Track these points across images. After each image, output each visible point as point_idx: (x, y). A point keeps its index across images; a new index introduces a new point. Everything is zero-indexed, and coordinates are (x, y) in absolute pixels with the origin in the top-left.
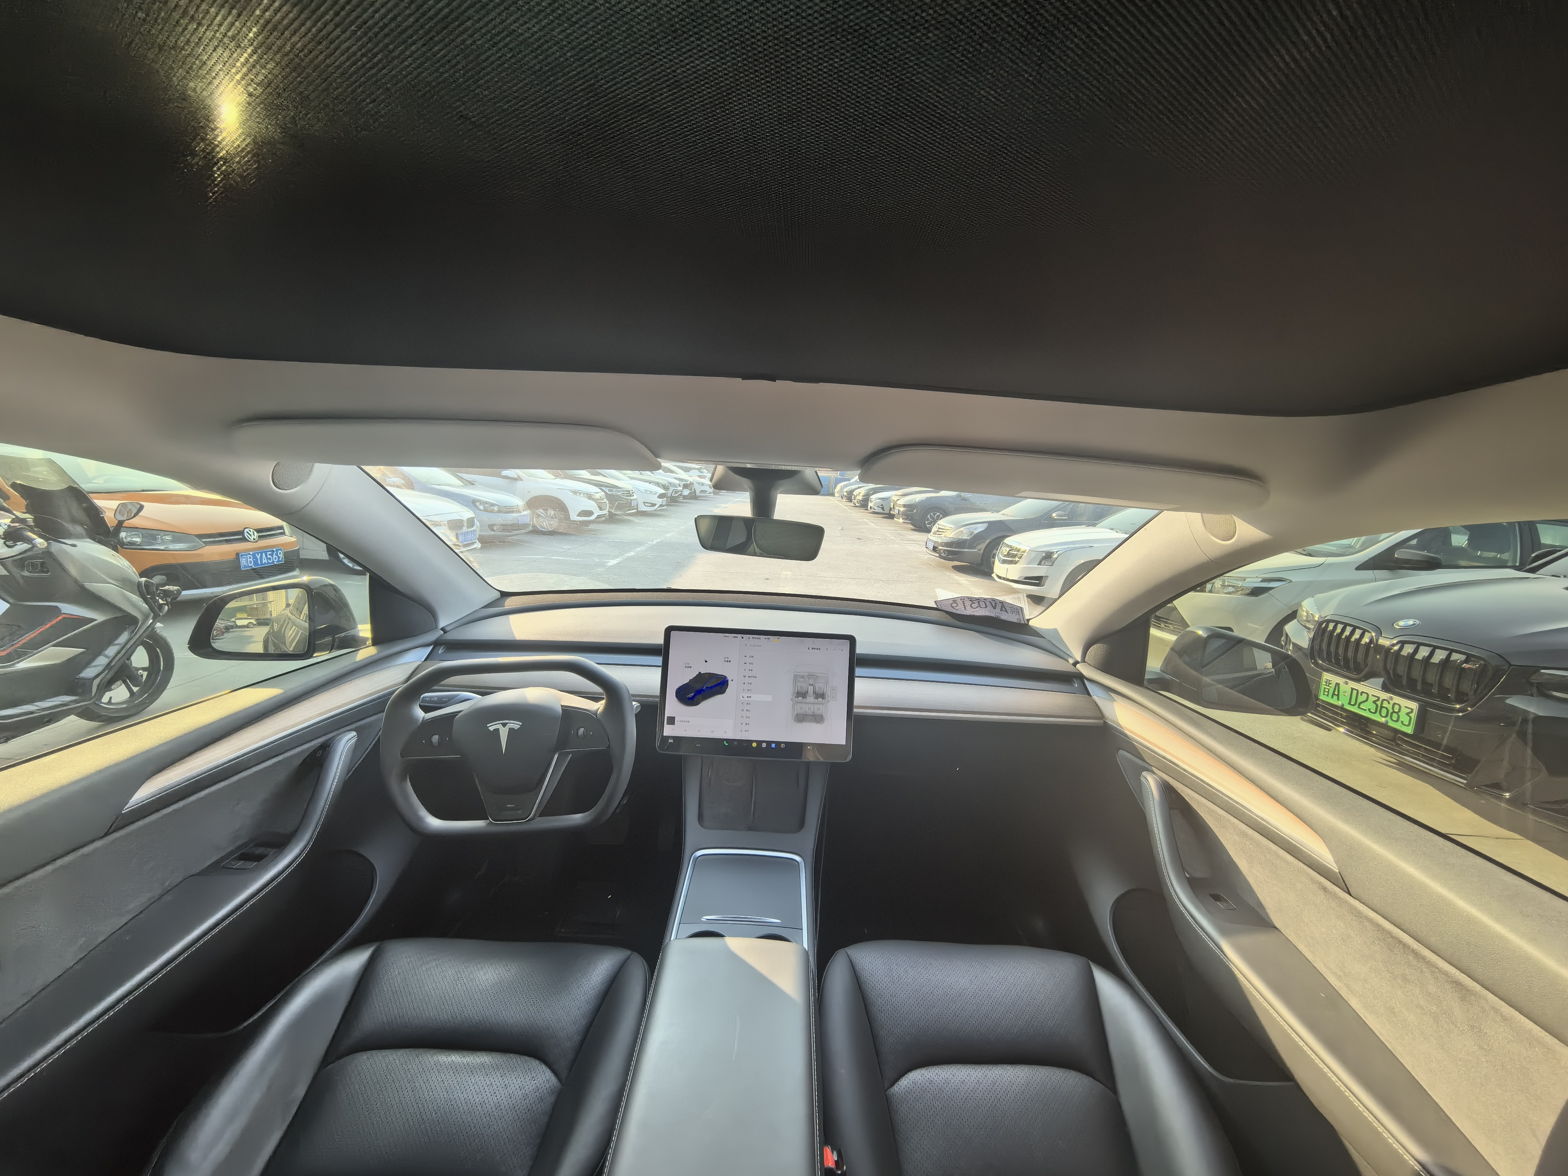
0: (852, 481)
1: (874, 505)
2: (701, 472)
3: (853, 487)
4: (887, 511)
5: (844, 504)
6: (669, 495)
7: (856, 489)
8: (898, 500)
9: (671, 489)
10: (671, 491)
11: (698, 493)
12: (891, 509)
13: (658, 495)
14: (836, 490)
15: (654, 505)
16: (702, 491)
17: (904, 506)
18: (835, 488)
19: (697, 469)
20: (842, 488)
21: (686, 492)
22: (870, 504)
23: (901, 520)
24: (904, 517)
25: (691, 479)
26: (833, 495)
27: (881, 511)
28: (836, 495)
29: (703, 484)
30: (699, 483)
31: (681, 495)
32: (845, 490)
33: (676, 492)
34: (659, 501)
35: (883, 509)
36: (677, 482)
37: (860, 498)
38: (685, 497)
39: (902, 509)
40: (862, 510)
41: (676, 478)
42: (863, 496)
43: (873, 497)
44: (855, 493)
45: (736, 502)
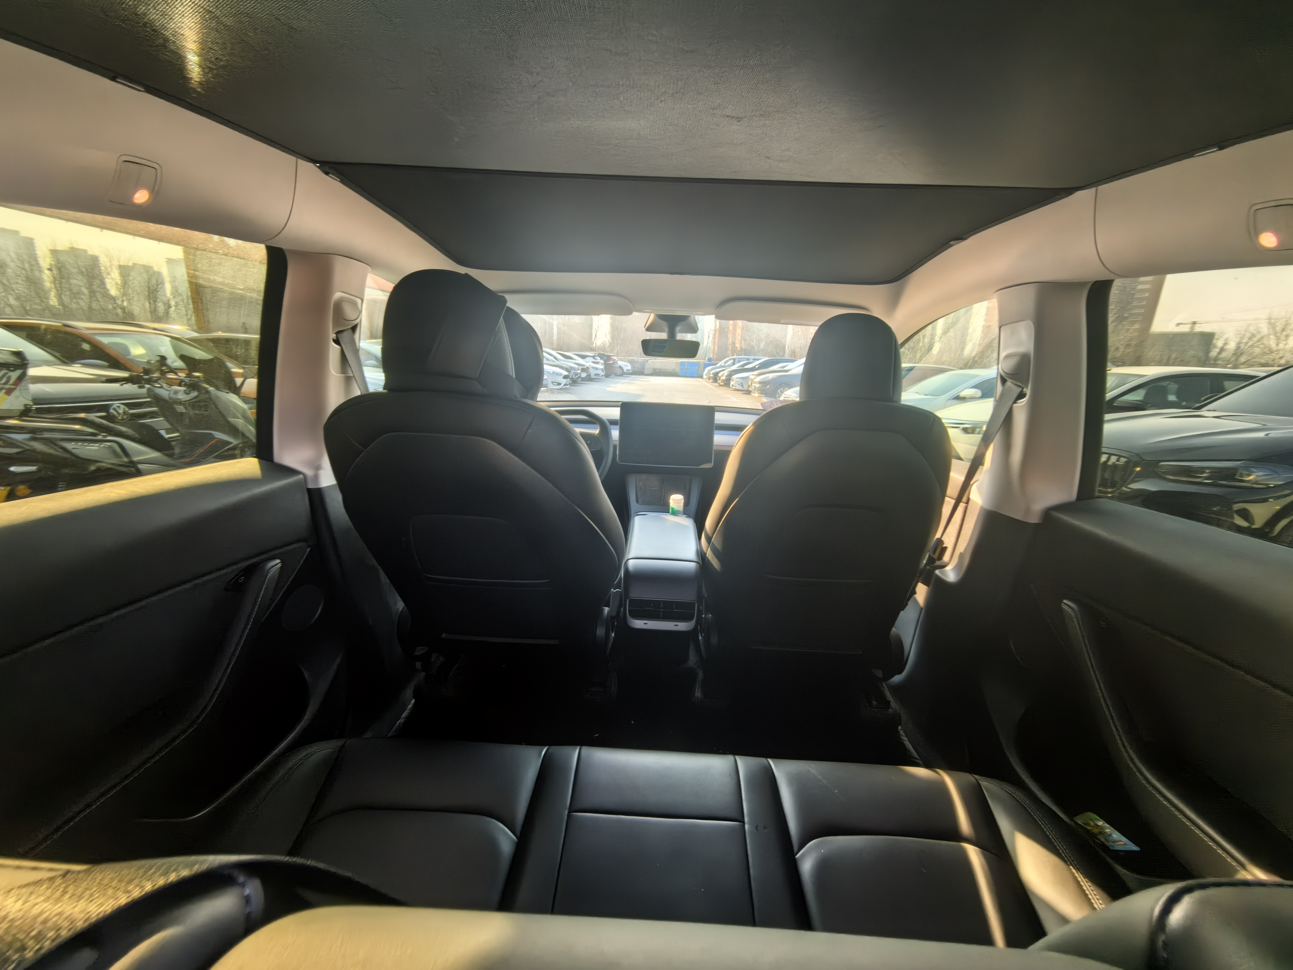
0: (718, 365)
1: (735, 383)
2: (595, 359)
3: (718, 370)
4: (745, 388)
5: (710, 385)
6: (571, 377)
7: (720, 371)
8: (754, 378)
9: (573, 372)
10: (572, 374)
11: (593, 376)
12: (749, 387)
13: (562, 376)
14: (705, 373)
15: (559, 384)
16: (596, 375)
17: (760, 383)
18: (704, 372)
19: (591, 356)
20: (709, 371)
21: (584, 375)
22: (732, 383)
23: (757, 395)
24: (759, 392)
25: (587, 365)
26: (701, 377)
27: (740, 388)
28: (705, 377)
29: (597, 369)
30: (593, 368)
31: (580, 377)
32: (712, 372)
33: (576, 374)
34: (564, 381)
35: (742, 386)
36: (576, 366)
37: (724, 378)
38: (583, 379)
39: (757, 385)
40: (725, 388)
41: (575, 363)
42: (727, 376)
43: (735, 377)
44: (720, 375)
45: (623, 383)
